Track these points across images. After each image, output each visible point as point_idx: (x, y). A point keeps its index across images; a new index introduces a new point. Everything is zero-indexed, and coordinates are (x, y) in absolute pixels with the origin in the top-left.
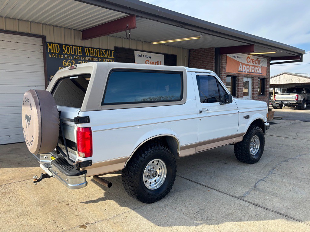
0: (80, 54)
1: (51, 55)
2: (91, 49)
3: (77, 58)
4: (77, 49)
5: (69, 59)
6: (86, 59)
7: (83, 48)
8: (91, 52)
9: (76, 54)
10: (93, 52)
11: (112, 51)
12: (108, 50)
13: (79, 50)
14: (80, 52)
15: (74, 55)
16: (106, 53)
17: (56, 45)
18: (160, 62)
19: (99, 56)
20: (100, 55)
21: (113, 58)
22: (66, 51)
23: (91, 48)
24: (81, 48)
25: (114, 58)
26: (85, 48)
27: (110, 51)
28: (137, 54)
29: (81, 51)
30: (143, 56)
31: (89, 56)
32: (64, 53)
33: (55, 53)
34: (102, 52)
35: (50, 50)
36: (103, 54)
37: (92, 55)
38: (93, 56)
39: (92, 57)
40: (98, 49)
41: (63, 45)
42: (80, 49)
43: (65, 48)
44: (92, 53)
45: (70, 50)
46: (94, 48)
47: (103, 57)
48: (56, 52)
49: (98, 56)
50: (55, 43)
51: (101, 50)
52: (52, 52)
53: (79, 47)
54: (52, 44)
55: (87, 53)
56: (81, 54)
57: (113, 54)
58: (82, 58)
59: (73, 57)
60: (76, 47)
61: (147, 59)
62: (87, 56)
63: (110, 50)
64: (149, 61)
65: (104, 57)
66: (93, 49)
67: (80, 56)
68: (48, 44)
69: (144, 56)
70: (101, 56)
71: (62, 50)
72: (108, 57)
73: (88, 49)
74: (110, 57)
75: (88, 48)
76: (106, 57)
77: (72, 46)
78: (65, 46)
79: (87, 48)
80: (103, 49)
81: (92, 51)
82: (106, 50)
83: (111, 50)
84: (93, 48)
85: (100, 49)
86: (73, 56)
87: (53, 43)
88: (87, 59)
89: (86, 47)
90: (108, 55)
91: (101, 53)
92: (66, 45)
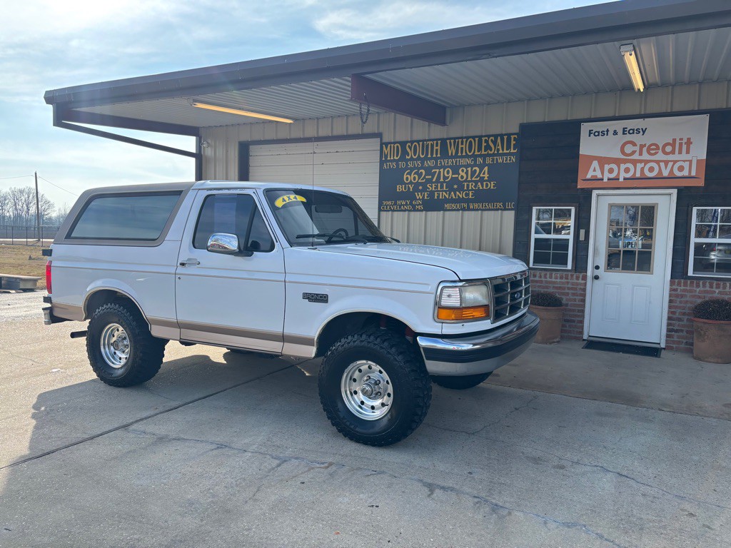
0: (437, 154)
1: (387, 165)
2: (460, 140)
3: (431, 163)
4: (432, 146)
5: (415, 168)
6: (448, 163)
7: (444, 141)
8: (460, 146)
9: (429, 156)
10: (464, 146)
11: (512, 137)
12: (502, 136)
13: (435, 148)
14: (437, 150)
15: (426, 158)
16: (495, 142)
17: (396, 146)
18: (685, 140)
19: (478, 151)
20: (480, 149)
21: (512, 151)
22: (411, 153)
23: (462, 138)
24: (439, 142)
25: (516, 151)
26: (448, 141)
27: (505, 137)
28: (590, 131)
29: (439, 148)
30: (611, 133)
31: (456, 156)
32: (407, 157)
33: (394, 160)
34: (486, 141)
35: (386, 156)
36: (488, 148)
37: (462, 153)
38: (464, 154)
39: (462, 157)
40: (477, 137)
41: (408, 142)
42: (437, 146)
43: (410, 148)
44: (462, 148)
45: (419, 150)
46: (467, 138)
47: (486, 153)
48: (395, 158)
49: (476, 153)
50: (395, 143)
51: (483, 139)
52: (389, 158)
53: (435, 142)
54: (389, 146)
55: (452, 151)
56: (439, 155)
57: (513, 142)
58: (441, 163)
59: (422, 163)
60: (430, 143)
61: (628, 137)
62: (452, 157)
63: (505, 135)
64: (634, 144)
65: (490, 152)
66: (465, 140)
67: (436, 159)
68: (384, 146)
69: (615, 133)
70: (483, 153)
71: (405, 153)
72: (501, 152)
73: (455, 142)
74: (505, 151)
75: (455, 139)
76: (496, 152)
77: (423, 141)
78: (410, 144)
79: (452, 141)
80: (489, 136)
81: (462, 144)
82: (496, 136)
83: (509, 135)
84: (465, 137)
85: (480, 137)
86: (423, 160)
87: (390, 143)
88: (450, 163)
89: (450, 139)
90: (500, 147)
91: (484, 144)
92: (412, 142)
